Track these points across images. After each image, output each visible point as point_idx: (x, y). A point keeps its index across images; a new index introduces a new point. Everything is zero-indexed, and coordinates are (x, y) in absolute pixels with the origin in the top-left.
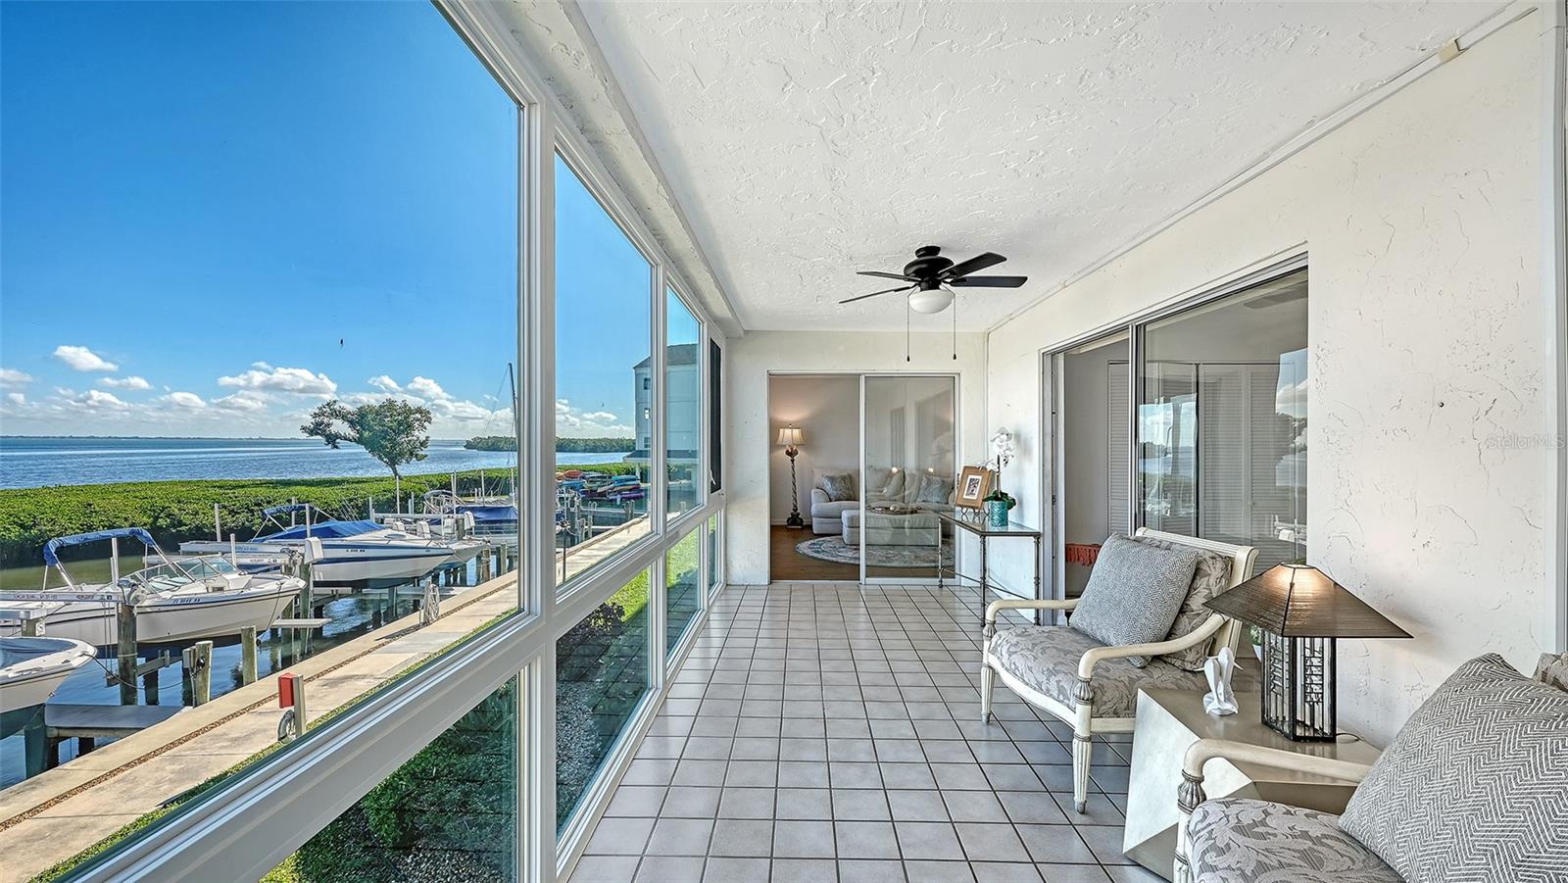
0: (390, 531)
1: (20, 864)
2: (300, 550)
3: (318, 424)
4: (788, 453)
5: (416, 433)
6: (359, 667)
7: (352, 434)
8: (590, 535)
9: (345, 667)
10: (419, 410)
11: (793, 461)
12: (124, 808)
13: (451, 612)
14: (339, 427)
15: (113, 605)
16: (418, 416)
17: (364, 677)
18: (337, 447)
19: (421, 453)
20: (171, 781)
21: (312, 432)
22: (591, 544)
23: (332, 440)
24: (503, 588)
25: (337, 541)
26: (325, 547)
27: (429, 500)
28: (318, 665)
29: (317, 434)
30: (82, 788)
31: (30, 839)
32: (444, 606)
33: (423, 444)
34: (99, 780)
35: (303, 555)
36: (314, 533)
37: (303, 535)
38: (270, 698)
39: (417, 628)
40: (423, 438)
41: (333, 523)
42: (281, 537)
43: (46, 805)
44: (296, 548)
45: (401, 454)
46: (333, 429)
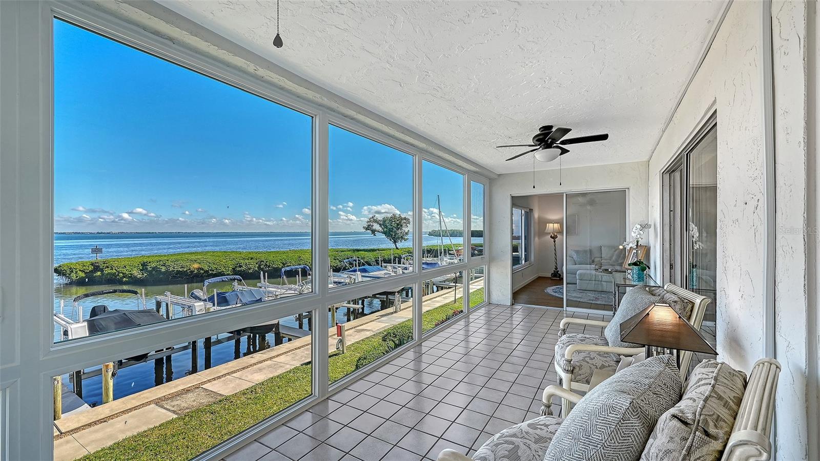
0: (386, 272)
1: (265, 374)
2: (353, 277)
3: (369, 226)
4: (551, 237)
5: (404, 229)
6: (368, 326)
7: (380, 229)
8: (474, 278)
9: (362, 326)
10: (405, 219)
11: (555, 241)
12: (292, 363)
13: (406, 308)
14: (376, 227)
15: (297, 292)
16: (405, 221)
17: (369, 330)
18: (375, 235)
19: (406, 237)
20: (305, 357)
21: (367, 229)
22: (474, 283)
23: (373, 232)
24: (429, 300)
25: (367, 274)
26: (362, 276)
27: (404, 258)
28: (356, 323)
29: (368, 230)
30: (283, 354)
31: (269, 366)
32: (403, 306)
33: (407, 234)
34: (288, 352)
35: (355, 279)
36: (360, 270)
37: (355, 271)
38: (335, 335)
39: (392, 313)
40: (407, 231)
41: (367, 267)
42: (349, 272)
43: (274, 357)
44: (352, 276)
45: (398, 238)
46: (374, 228)
